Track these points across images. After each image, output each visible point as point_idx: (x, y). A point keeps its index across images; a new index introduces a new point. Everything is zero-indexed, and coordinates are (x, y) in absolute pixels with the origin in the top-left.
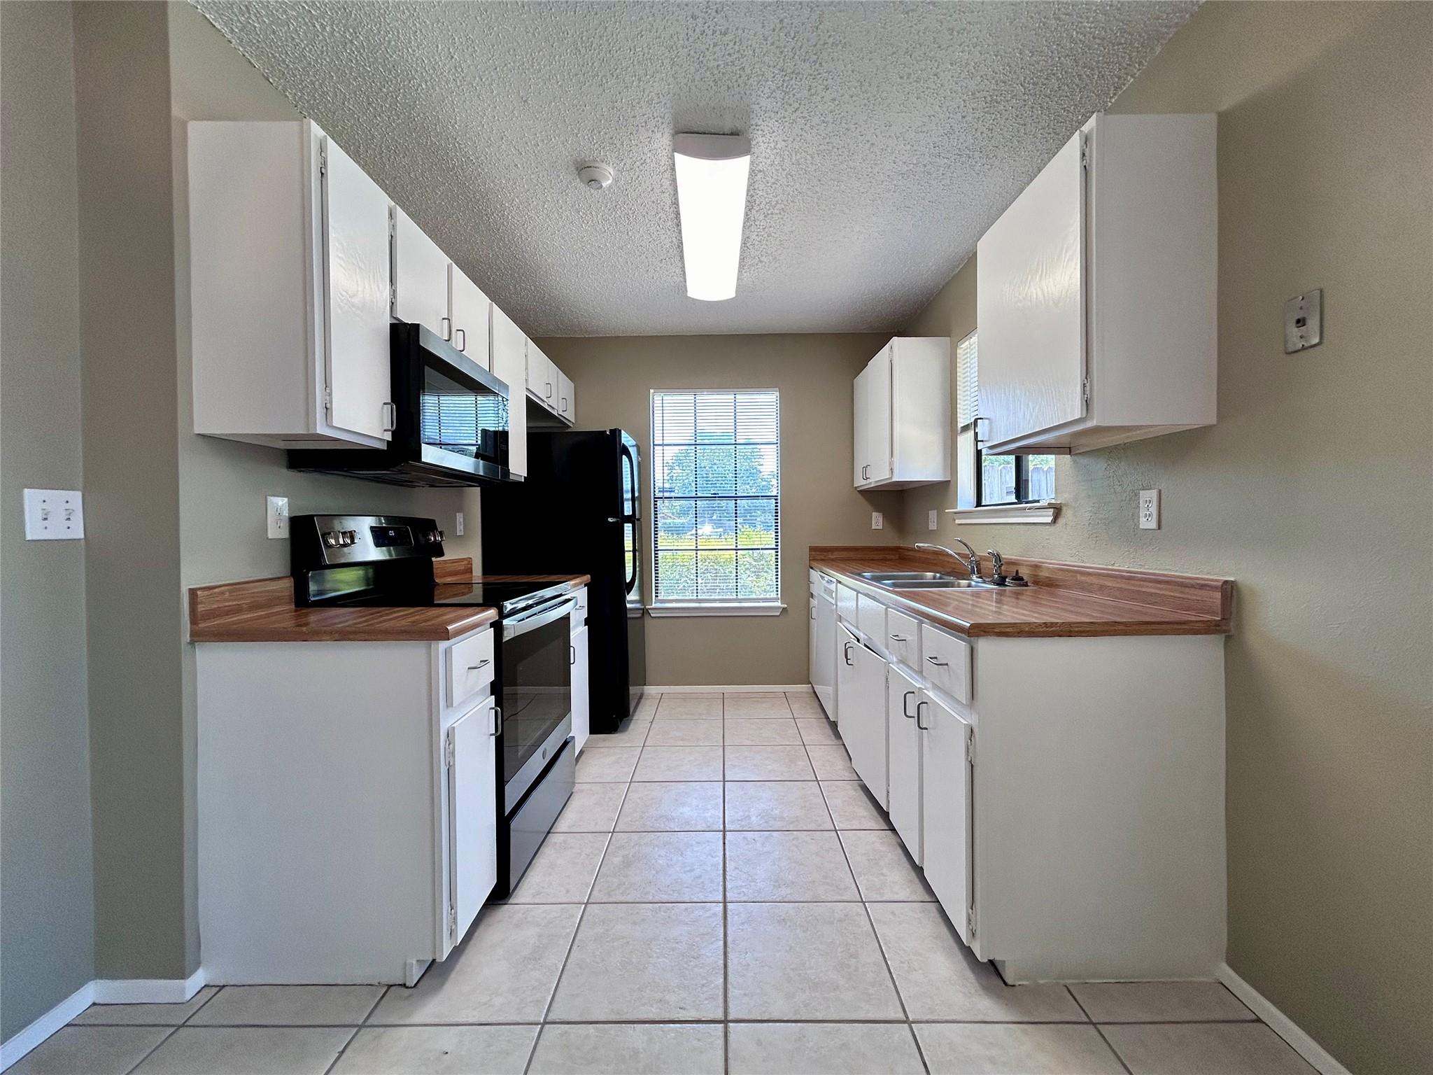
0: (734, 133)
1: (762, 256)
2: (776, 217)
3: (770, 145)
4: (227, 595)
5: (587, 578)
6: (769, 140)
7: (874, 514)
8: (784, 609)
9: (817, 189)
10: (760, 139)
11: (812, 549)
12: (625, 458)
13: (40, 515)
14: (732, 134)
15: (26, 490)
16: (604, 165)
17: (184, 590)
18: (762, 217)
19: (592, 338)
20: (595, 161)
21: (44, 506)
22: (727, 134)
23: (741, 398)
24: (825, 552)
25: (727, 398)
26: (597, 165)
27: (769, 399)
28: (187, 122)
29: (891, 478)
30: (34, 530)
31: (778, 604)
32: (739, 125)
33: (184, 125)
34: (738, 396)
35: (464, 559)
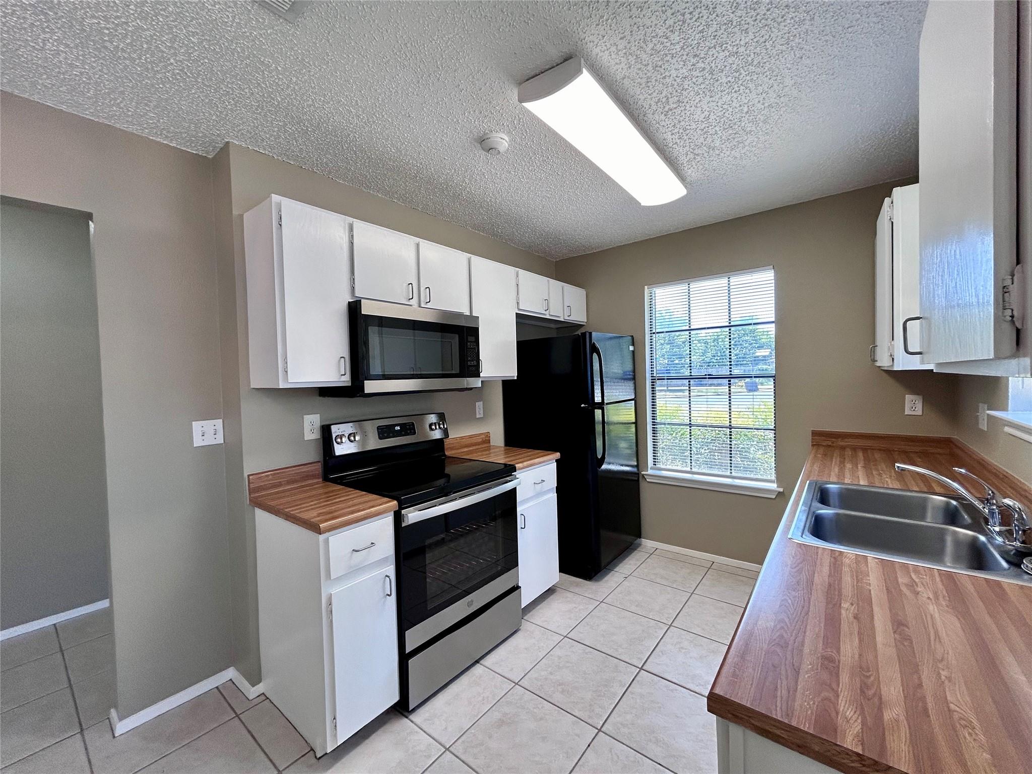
0: (567, 59)
1: (694, 149)
2: (678, 111)
3: (611, 50)
4: (271, 477)
5: (558, 455)
6: (606, 46)
7: (909, 397)
8: (779, 492)
9: (701, 65)
10: (597, 50)
11: (815, 434)
12: (595, 356)
13: (201, 434)
14: (566, 60)
15: (193, 422)
16: (494, 134)
17: (246, 475)
18: (663, 117)
19: (599, 252)
20: (485, 134)
21: (203, 429)
22: (561, 63)
23: (736, 280)
24: (835, 438)
25: (721, 282)
26: (489, 136)
27: (767, 277)
28: (243, 215)
29: (892, 366)
30: (198, 442)
31: (774, 486)
32: (566, 49)
33: (241, 216)
34: (733, 279)
35: (482, 434)
